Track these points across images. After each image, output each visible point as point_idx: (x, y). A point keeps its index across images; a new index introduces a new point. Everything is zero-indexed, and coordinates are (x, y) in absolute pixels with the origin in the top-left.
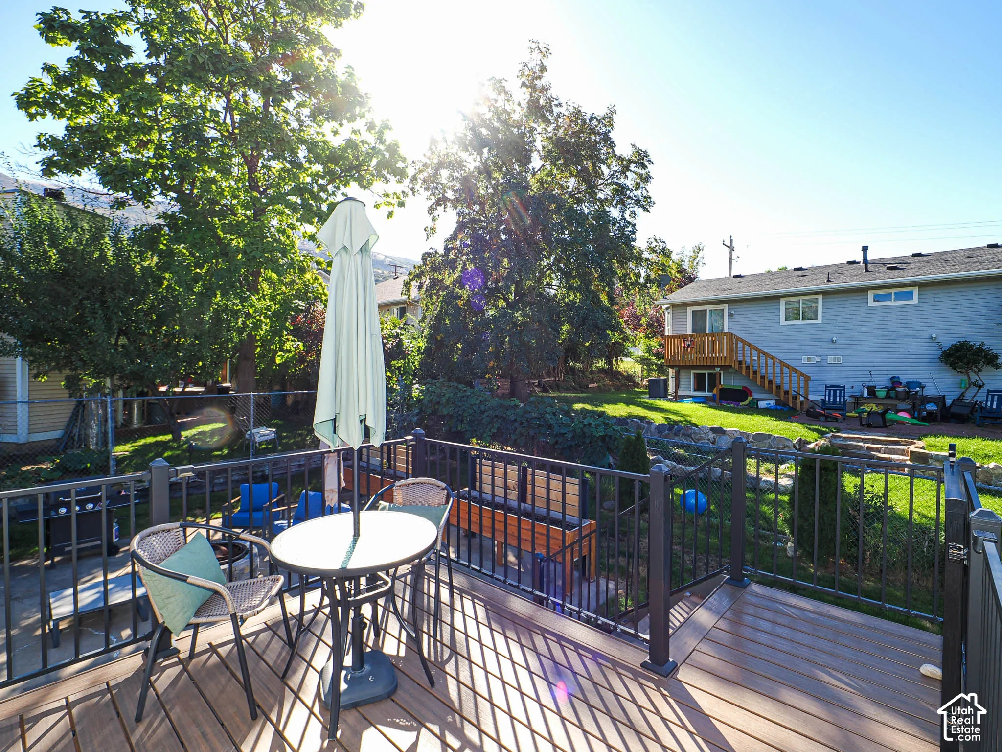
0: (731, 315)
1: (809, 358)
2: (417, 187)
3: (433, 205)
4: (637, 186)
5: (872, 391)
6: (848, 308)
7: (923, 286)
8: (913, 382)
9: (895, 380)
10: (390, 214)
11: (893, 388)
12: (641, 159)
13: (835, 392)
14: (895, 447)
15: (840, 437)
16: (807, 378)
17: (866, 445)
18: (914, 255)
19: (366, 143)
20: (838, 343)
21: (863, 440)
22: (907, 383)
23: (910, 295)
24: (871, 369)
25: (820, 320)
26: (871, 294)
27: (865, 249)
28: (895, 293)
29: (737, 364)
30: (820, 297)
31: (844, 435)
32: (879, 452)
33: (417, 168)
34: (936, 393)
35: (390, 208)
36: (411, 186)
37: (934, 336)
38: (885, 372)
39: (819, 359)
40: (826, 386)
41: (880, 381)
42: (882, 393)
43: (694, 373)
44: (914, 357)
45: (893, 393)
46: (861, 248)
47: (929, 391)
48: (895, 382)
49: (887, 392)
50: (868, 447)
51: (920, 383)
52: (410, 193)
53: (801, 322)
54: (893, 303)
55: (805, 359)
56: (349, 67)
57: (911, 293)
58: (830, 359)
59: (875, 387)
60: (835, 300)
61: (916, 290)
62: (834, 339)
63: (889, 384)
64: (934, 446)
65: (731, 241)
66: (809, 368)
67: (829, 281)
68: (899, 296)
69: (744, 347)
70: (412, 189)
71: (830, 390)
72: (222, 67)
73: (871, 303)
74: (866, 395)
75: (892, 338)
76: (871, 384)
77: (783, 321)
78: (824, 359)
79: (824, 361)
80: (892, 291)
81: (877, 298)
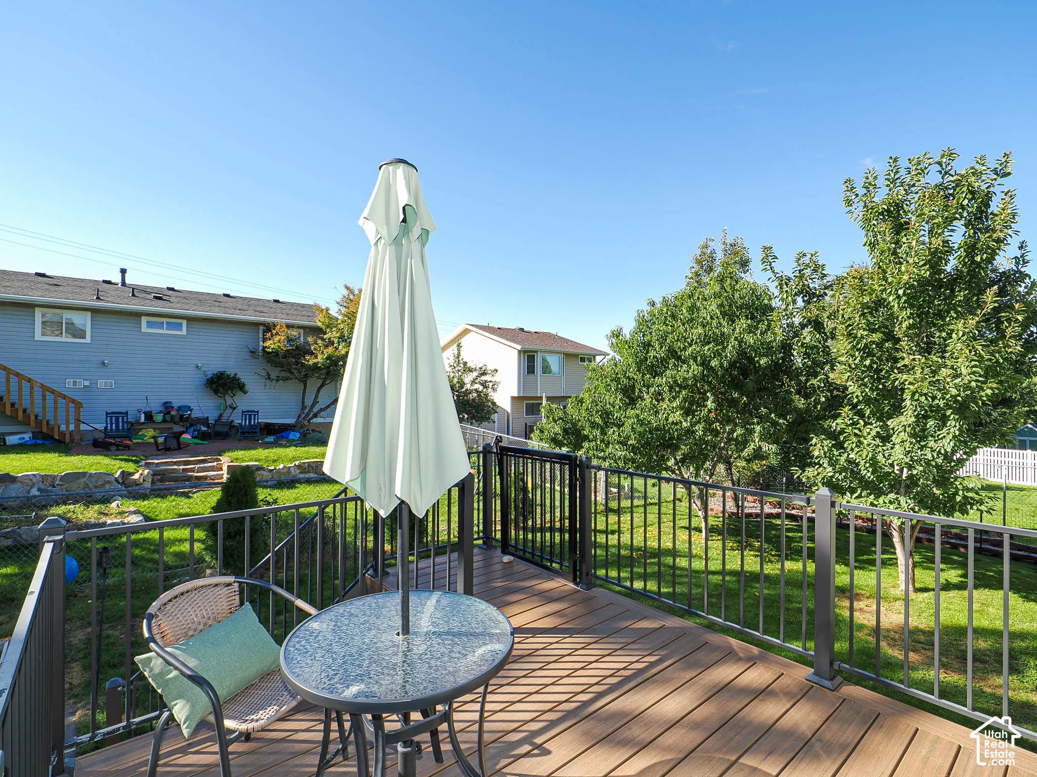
1: (77, 383)
5: (149, 417)
6: (120, 331)
7: (190, 319)
8: (184, 406)
9: (168, 405)
11: (169, 413)
13: (117, 418)
14: (206, 465)
15: (153, 463)
16: (78, 405)
17: (182, 467)
20: (110, 366)
21: (175, 463)
22: (179, 407)
23: (179, 327)
24: (147, 394)
25: (88, 340)
26: (143, 320)
27: (123, 271)
28: (167, 323)
30: (88, 314)
31: (156, 461)
32: (194, 472)
34: (201, 415)
37: (199, 365)
38: (158, 397)
39: (87, 383)
41: (155, 406)
42: (159, 418)
44: (183, 383)
45: (168, 418)
46: (119, 270)
47: (196, 414)
48: (167, 407)
49: (164, 417)
50: (183, 469)
51: (190, 407)
53: (63, 339)
54: (165, 331)
55: (69, 383)
57: (181, 324)
58: (101, 383)
59: (151, 412)
60: (105, 320)
61: (184, 322)
62: (106, 362)
63: (163, 409)
64: (237, 459)
66: (76, 393)
67: (98, 298)
68: (170, 326)
73: (144, 329)
74: (143, 420)
75: (164, 365)
76: (148, 409)
77: (38, 337)
78: (94, 383)
79: (94, 386)
80: (165, 320)
81: (150, 325)
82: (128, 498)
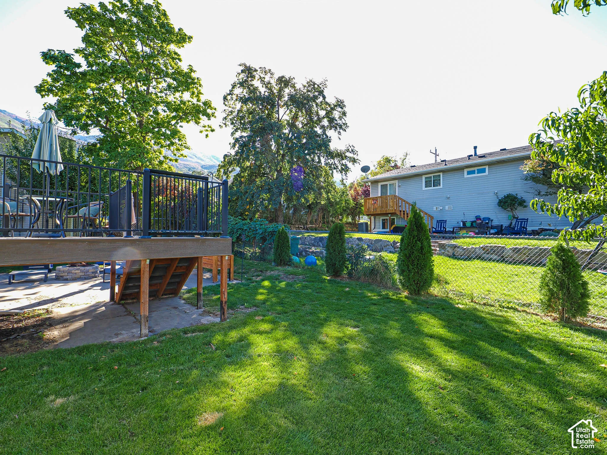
0: (399, 186)
1: (437, 208)
2: (227, 123)
3: (234, 131)
4: (340, 118)
5: (464, 224)
6: (454, 178)
7: (490, 164)
8: (487, 218)
10: (207, 136)
11: (476, 222)
12: (340, 104)
13: (441, 223)
16: (433, 218)
18: (501, 150)
19: (190, 101)
20: (451, 198)
22: (483, 218)
23: (484, 171)
24: (466, 212)
25: (441, 186)
26: (466, 171)
27: (475, 148)
28: (477, 170)
29: (399, 212)
30: (441, 174)
33: (227, 113)
34: (498, 224)
35: (206, 133)
36: (224, 122)
37: (496, 192)
38: (473, 213)
39: (441, 208)
40: (437, 221)
41: (471, 218)
42: (469, 225)
43: (382, 219)
44: (487, 204)
45: (474, 224)
47: (495, 223)
48: (478, 218)
49: (472, 224)
51: (490, 219)
52: (224, 126)
53: (432, 188)
54: (476, 175)
55: (435, 208)
56: (190, 65)
57: (485, 169)
58: (447, 208)
59: (467, 222)
60: (449, 175)
61: (487, 167)
62: (448, 196)
63: (474, 220)
65: (436, 150)
66: (437, 213)
67: (445, 164)
68: (479, 171)
69: (402, 202)
70: (225, 124)
71: (439, 223)
72: (116, 70)
73: (466, 176)
74: (461, 226)
75: (476, 194)
76: (465, 220)
77: (424, 188)
78: (444, 208)
79: (444, 209)
80: (476, 169)
81: (469, 173)
82: (453, 258)
